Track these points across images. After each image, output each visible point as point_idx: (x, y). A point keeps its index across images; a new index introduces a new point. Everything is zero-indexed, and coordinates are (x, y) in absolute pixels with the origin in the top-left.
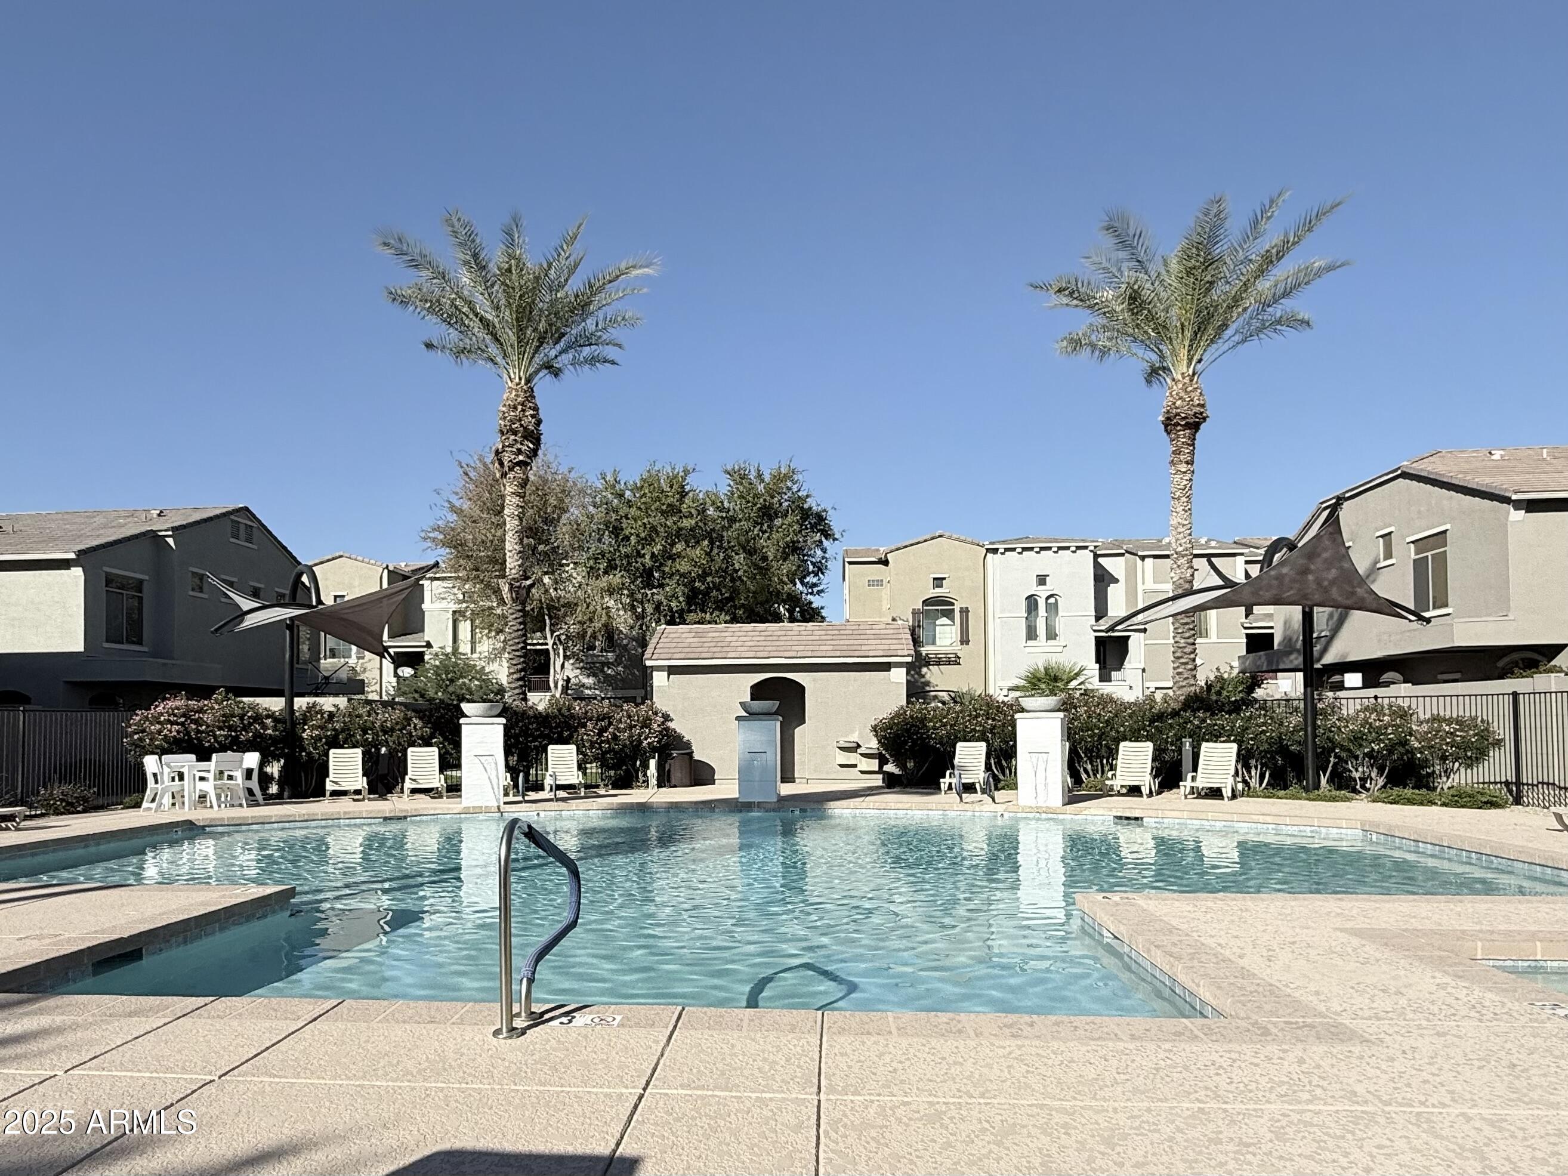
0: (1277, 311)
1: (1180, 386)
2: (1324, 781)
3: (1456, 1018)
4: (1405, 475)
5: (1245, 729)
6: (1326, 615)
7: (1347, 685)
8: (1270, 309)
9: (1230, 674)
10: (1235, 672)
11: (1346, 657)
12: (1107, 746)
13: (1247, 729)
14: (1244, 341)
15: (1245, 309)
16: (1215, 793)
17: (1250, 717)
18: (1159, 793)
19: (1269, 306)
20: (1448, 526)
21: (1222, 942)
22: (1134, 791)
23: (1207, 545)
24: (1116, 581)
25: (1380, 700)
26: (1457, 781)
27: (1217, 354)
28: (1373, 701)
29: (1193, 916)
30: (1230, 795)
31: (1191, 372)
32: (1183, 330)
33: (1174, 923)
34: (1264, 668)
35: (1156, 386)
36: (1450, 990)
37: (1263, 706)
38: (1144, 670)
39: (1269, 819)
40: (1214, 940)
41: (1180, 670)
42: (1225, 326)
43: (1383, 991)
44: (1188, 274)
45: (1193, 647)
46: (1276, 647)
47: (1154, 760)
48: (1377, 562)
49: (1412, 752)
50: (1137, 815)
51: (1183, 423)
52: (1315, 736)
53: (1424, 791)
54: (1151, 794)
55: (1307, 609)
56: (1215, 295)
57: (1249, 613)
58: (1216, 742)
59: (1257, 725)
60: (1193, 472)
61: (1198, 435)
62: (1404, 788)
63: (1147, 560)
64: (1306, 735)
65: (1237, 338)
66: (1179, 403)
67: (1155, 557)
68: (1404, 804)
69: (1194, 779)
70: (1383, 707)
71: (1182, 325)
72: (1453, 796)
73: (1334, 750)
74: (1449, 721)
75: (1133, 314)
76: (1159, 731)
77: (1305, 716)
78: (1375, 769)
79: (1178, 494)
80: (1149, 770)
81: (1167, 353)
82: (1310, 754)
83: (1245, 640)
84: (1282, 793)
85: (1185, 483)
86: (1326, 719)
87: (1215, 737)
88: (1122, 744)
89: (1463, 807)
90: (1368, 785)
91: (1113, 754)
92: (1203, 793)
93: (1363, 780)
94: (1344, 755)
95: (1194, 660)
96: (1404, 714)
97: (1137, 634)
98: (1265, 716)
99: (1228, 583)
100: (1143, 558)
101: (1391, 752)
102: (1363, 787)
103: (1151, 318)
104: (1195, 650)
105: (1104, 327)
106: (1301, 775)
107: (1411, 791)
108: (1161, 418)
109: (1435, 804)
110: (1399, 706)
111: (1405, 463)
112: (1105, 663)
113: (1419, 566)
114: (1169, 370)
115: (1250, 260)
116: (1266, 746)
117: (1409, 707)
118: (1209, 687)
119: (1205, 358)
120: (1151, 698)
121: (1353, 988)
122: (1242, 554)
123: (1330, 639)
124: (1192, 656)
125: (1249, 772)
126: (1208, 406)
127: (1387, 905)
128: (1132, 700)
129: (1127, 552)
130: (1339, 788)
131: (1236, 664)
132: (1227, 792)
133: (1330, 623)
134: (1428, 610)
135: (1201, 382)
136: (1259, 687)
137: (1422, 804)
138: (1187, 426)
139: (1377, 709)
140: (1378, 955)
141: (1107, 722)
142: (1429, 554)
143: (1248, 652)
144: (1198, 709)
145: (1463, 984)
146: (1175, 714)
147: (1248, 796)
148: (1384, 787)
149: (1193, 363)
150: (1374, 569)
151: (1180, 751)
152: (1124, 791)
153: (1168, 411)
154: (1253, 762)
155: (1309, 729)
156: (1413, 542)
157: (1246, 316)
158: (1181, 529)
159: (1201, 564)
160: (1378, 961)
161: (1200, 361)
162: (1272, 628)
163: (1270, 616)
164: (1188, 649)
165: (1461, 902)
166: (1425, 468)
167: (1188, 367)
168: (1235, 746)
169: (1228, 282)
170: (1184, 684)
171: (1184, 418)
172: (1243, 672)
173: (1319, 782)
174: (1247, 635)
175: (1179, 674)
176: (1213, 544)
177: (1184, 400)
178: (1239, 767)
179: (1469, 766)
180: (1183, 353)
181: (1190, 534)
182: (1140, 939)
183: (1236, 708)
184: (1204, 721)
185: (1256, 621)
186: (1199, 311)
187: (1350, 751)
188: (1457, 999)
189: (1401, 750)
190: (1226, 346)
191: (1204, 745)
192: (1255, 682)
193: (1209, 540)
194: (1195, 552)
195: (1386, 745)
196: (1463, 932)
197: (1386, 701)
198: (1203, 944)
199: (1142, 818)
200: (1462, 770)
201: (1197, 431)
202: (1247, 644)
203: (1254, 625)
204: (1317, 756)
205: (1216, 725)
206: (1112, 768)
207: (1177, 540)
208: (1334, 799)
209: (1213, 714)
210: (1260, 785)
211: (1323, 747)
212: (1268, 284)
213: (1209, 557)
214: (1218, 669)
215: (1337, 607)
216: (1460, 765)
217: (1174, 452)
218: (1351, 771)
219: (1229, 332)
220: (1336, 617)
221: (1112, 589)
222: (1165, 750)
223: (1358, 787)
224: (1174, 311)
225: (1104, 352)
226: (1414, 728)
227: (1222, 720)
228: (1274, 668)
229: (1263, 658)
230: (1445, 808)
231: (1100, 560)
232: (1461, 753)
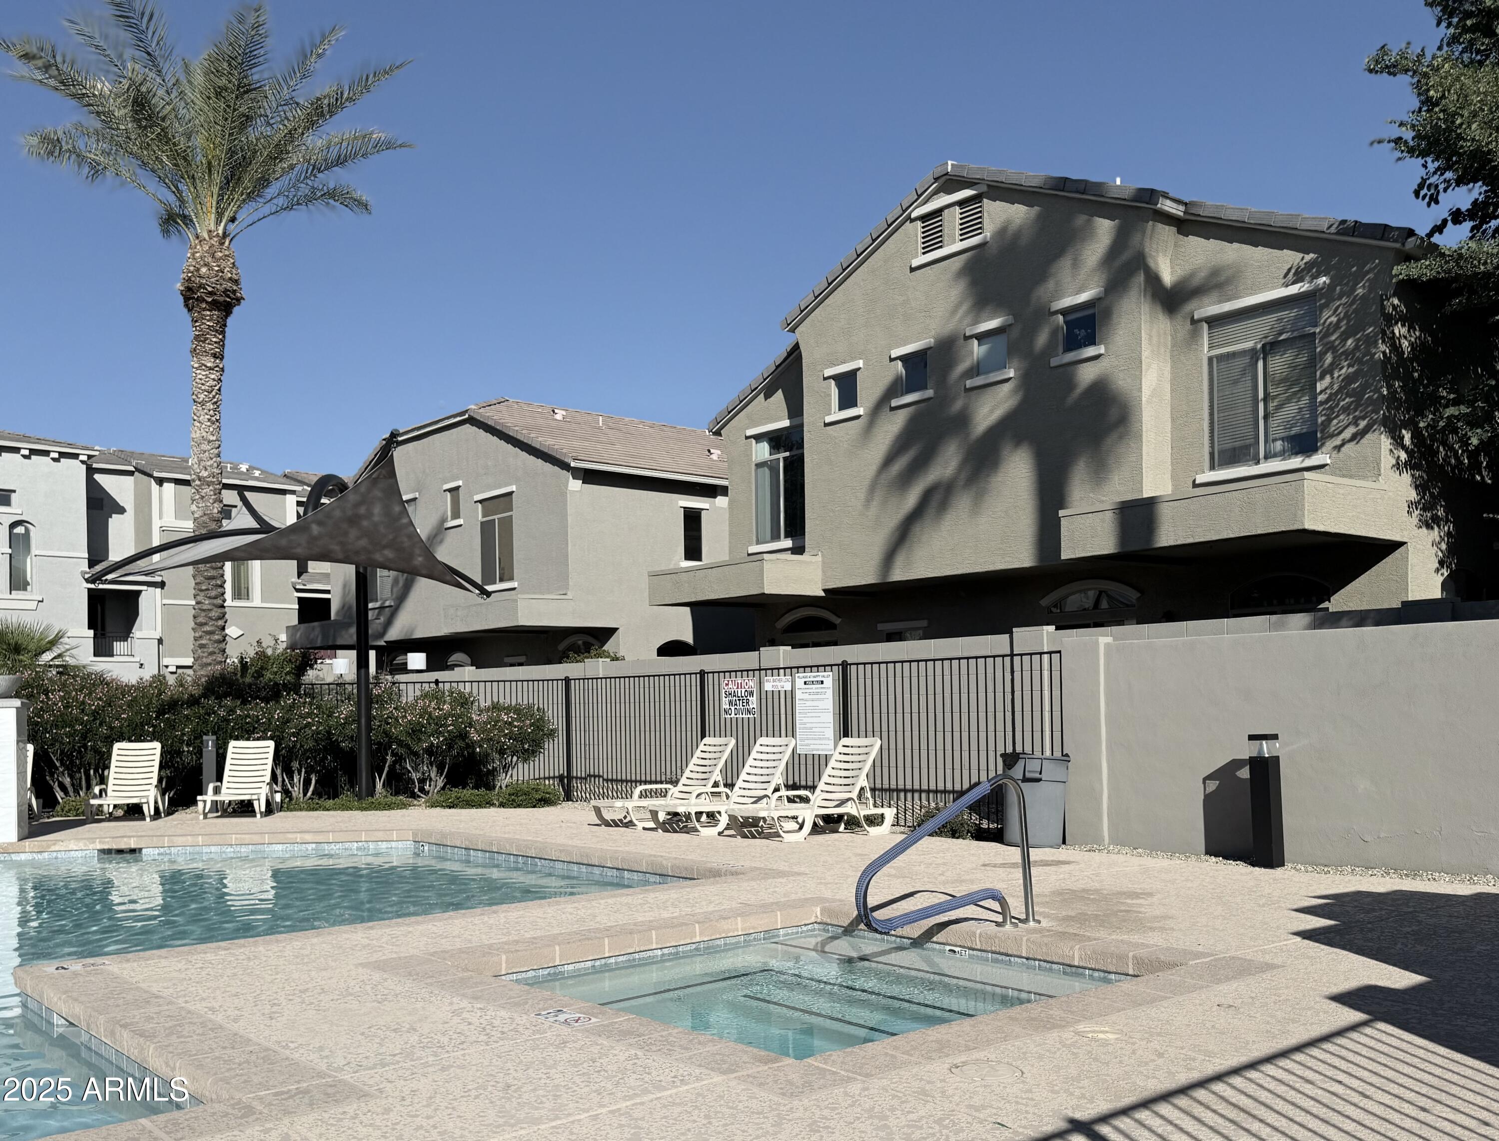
0: (331, 179)
1: (206, 248)
2: (379, 785)
3: (464, 1046)
4: (472, 421)
5: (286, 722)
6: (390, 580)
7: (410, 667)
8: (320, 175)
9: (275, 649)
10: (282, 647)
11: (412, 633)
12: (97, 751)
13: (288, 721)
14: (289, 208)
15: (292, 167)
16: (245, 808)
17: (292, 706)
18: (169, 813)
19: (319, 171)
20: (514, 488)
21: (216, 1005)
22: (134, 812)
23: (248, 474)
24: (121, 510)
25: (441, 685)
26: (515, 778)
27: (255, 217)
28: (433, 685)
29: (183, 976)
30: (263, 809)
31: (220, 232)
32: (210, 171)
33: (155, 989)
34: (319, 644)
35: (174, 238)
36: (465, 1015)
37: (312, 692)
38: (160, 641)
39: (308, 837)
40: (204, 1004)
41: (204, 642)
42: (264, 182)
43: (395, 1030)
44: (218, 95)
45: (220, 610)
46: (333, 618)
47: (161, 767)
48: (444, 520)
49: (471, 746)
50: (133, 846)
51: (210, 300)
52: (369, 729)
53: (482, 791)
54: (157, 814)
55: (361, 570)
56: (252, 134)
57: (302, 571)
58: (248, 739)
59: (301, 716)
60: (223, 370)
61: (229, 321)
62: (463, 788)
63: (165, 485)
64: (359, 728)
65: (281, 201)
66: (204, 270)
67: (178, 482)
68: (462, 808)
69: (217, 791)
70: (443, 693)
71: (209, 163)
72: (509, 795)
73: (390, 747)
74: (508, 709)
75: (140, 127)
76: (171, 725)
77: (358, 704)
78: (434, 769)
79: (202, 396)
80: (155, 781)
81: (188, 196)
82: (364, 751)
83: (297, 607)
84: (331, 802)
85: (212, 383)
86: (382, 708)
87: (247, 732)
88: (117, 746)
89: (519, 806)
90: (427, 787)
91: (103, 762)
92: (230, 810)
93: (422, 781)
94: (401, 751)
95: (223, 628)
96: (464, 701)
97: (151, 589)
98: (311, 704)
99: (265, 527)
100: (160, 481)
101: (450, 747)
102: (422, 790)
103: (165, 138)
104: (224, 614)
105: (97, 133)
106: (353, 781)
107: (471, 791)
108: (179, 286)
109: (493, 805)
110: (460, 693)
111: (473, 407)
112: (103, 628)
113: (486, 529)
114: (191, 221)
115: (297, 104)
116: (311, 744)
117: (471, 694)
118: (244, 665)
119: (240, 217)
120: (159, 679)
121: (363, 1034)
122: (293, 492)
123: (394, 611)
124: (220, 623)
125: (291, 778)
126: (243, 284)
127: (420, 928)
128: (134, 682)
129: (137, 470)
130: (397, 793)
131: (283, 637)
132: (260, 806)
133: (395, 590)
134: (495, 583)
135: (236, 248)
136: (312, 667)
137: (480, 806)
138: (215, 305)
139: (437, 696)
140: (399, 989)
141: (95, 714)
142: (496, 517)
143: (300, 622)
144: (226, 695)
145: (479, 1006)
146: (193, 701)
147: (289, 809)
148: (443, 788)
149: (224, 221)
150: (440, 530)
151: (200, 753)
152: (120, 813)
153: (189, 279)
154: (295, 765)
155: (363, 721)
156: (480, 502)
157: (293, 175)
158: (205, 447)
159: (231, 497)
160: (397, 995)
161: (233, 220)
162: (328, 592)
163: (326, 577)
164: (215, 614)
165: (494, 912)
166: (491, 415)
167: (218, 222)
168: (271, 744)
169: (269, 124)
170: (209, 660)
171: (211, 294)
172: (292, 647)
173: (375, 787)
174: (300, 600)
175: (202, 646)
176: (257, 473)
177: (210, 268)
178: (278, 772)
179: (525, 760)
180: (211, 202)
181: (219, 455)
182: (102, 1019)
183: (274, 693)
184: (232, 711)
185: (311, 582)
186: (231, 152)
187: (408, 747)
188: (470, 1024)
189: (461, 744)
190: (267, 209)
191: (232, 744)
192: (305, 662)
193: (251, 469)
194: (224, 481)
195: (446, 739)
196: (490, 946)
197: (447, 686)
198: (189, 1012)
199: (140, 849)
200: (520, 765)
201: (227, 316)
202: (300, 611)
203: (308, 587)
204: (372, 754)
205: (248, 716)
206: (103, 780)
207: (200, 460)
208: (389, 807)
209: (244, 702)
210: (305, 795)
211: (379, 744)
212: (319, 143)
213: (241, 490)
214: (259, 642)
215: (403, 571)
216: (518, 758)
217: (197, 337)
218: (409, 772)
219: (271, 191)
220: (401, 584)
221: (115, 522)
222: (180, 753)
223: (416, 790)
224: (199, 140)
225: (96, 171)
226: (475, 717)
227: (257, 710)
228: (330, 643)
229: (317, 631)
230: (502, 809)
231: (97, 477)
232: (519, 747)
